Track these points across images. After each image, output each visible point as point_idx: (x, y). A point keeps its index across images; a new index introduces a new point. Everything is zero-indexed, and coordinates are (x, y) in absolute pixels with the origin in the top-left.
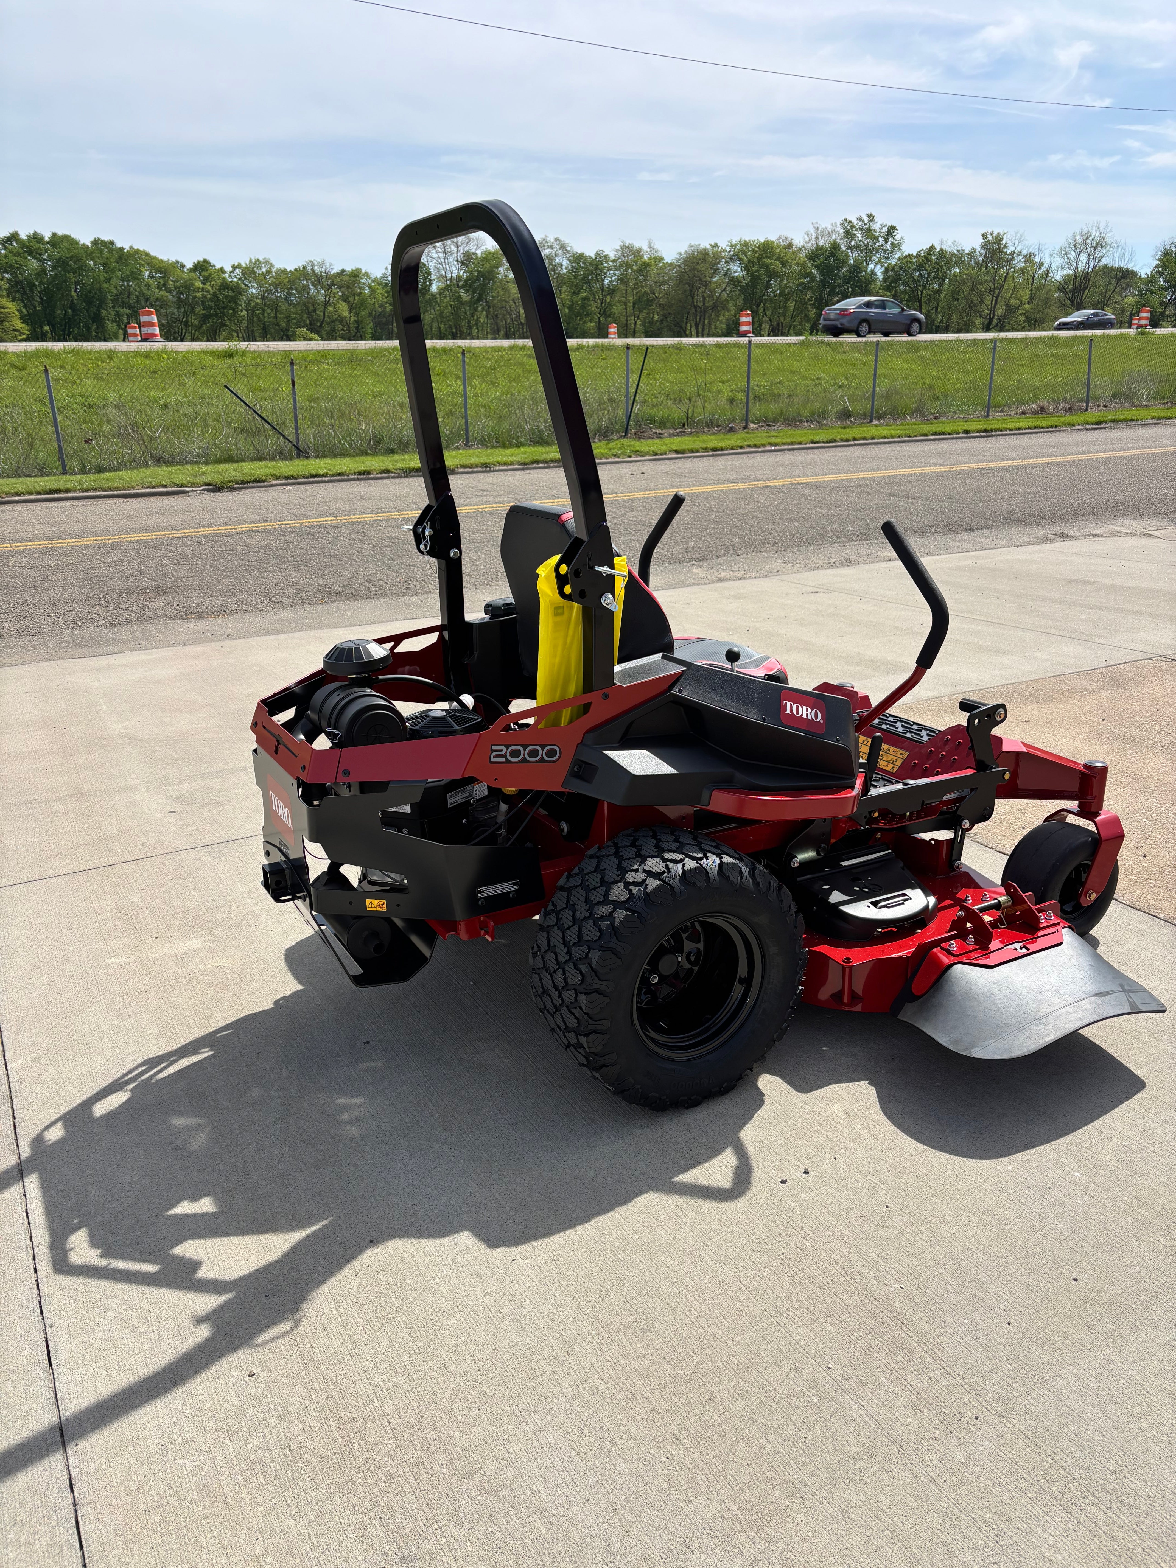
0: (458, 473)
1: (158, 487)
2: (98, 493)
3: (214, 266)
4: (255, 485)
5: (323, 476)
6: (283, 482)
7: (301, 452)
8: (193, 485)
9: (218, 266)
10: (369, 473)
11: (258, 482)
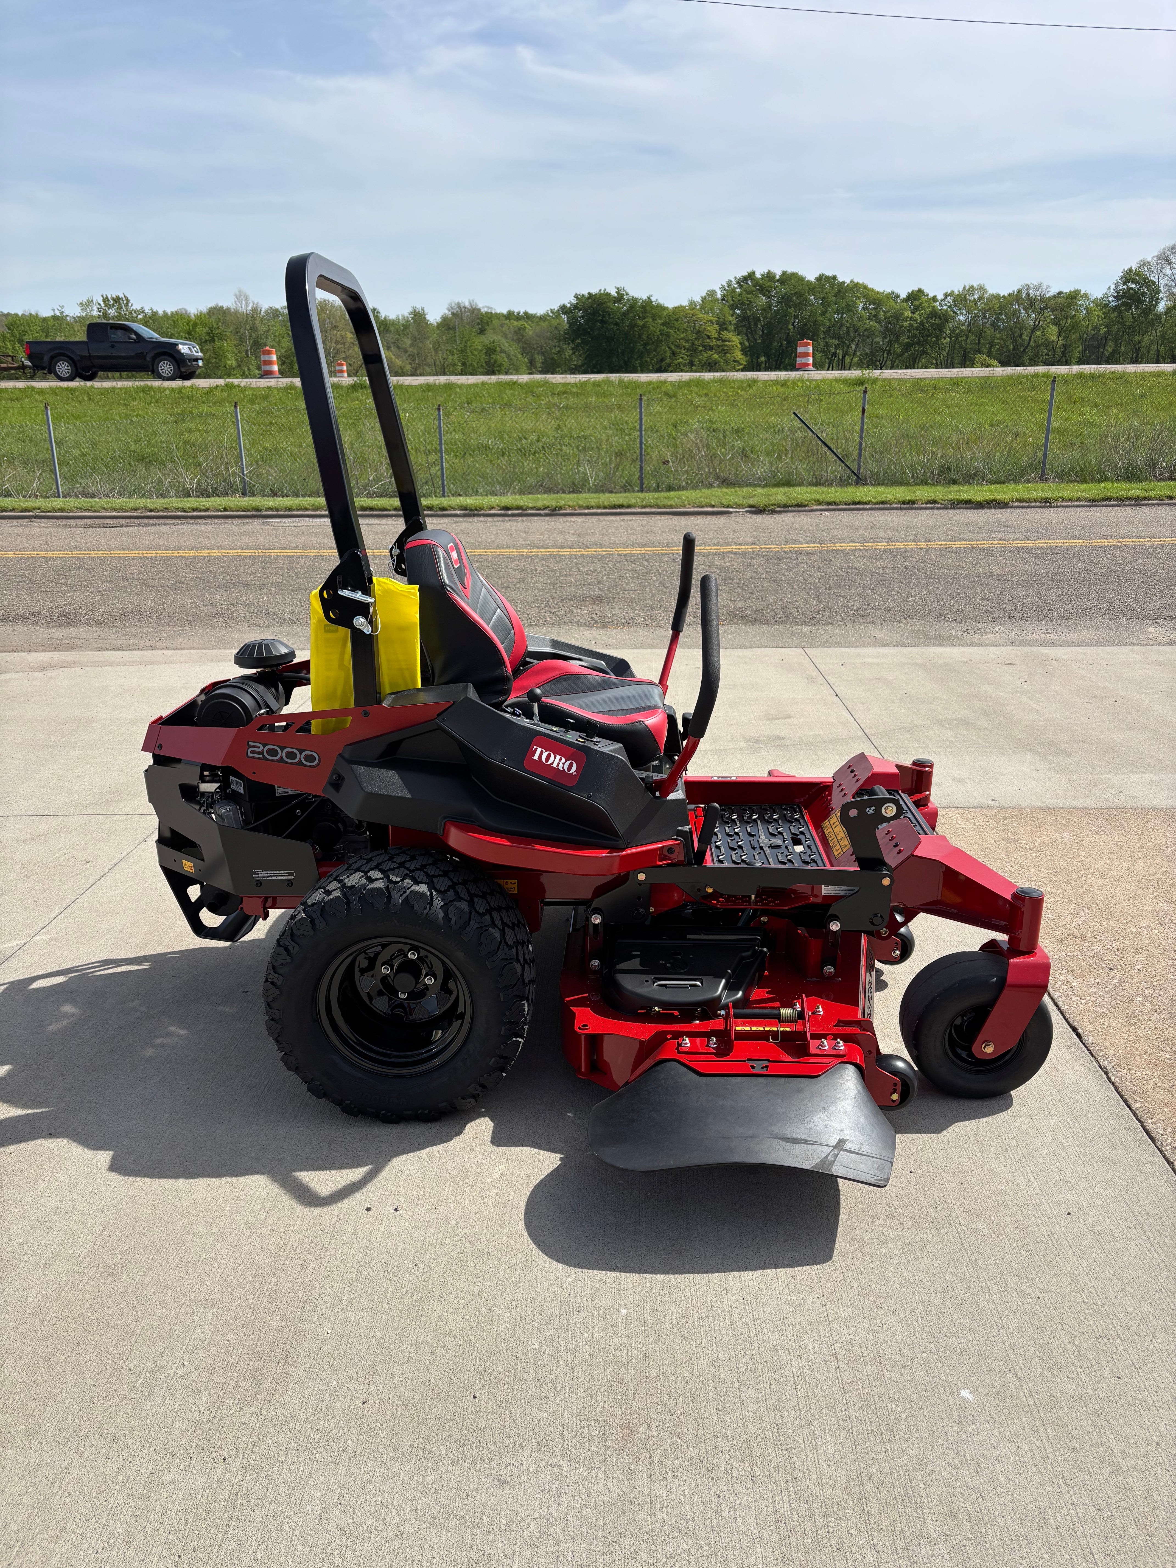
0: (1012, 507)
1: (707, 506)
2: (653, 510)
3: (927, 295)
4: (796, 509)
5: (865, 503)
6: (824, 507)
7: (860, 480)
8: (739, 506)
9: (931, 295)
10: (913, 502)
11: (800, 507)
